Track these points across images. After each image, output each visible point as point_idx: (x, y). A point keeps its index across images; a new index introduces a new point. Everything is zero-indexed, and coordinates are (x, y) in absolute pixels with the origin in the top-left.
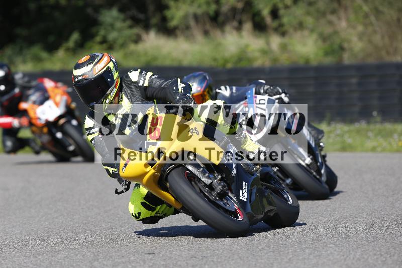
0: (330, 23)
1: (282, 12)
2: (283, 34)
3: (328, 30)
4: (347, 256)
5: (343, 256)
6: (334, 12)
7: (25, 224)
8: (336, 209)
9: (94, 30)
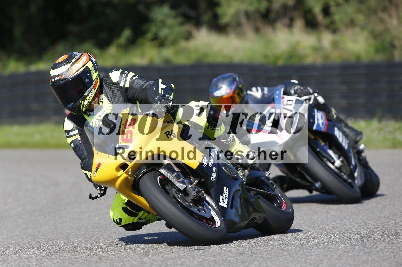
0: (382, 20)
1: (333, 9)
2: (334, 31)
3: (379, 27)
4: (397, 254)
5: (393, 253)
6: (385, 9)
7: (76, 219)
8: (386, 205)
9: (145, 27)
